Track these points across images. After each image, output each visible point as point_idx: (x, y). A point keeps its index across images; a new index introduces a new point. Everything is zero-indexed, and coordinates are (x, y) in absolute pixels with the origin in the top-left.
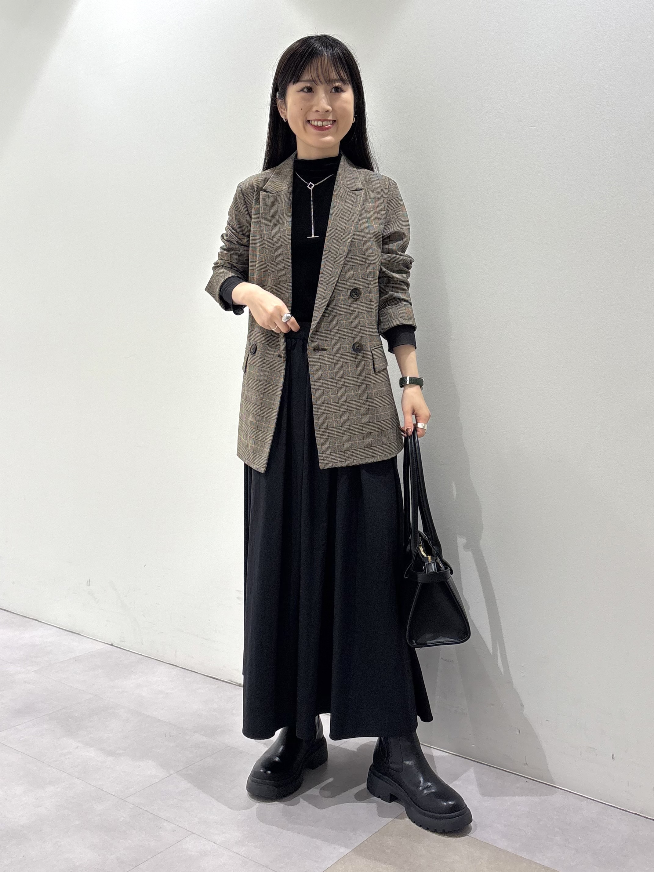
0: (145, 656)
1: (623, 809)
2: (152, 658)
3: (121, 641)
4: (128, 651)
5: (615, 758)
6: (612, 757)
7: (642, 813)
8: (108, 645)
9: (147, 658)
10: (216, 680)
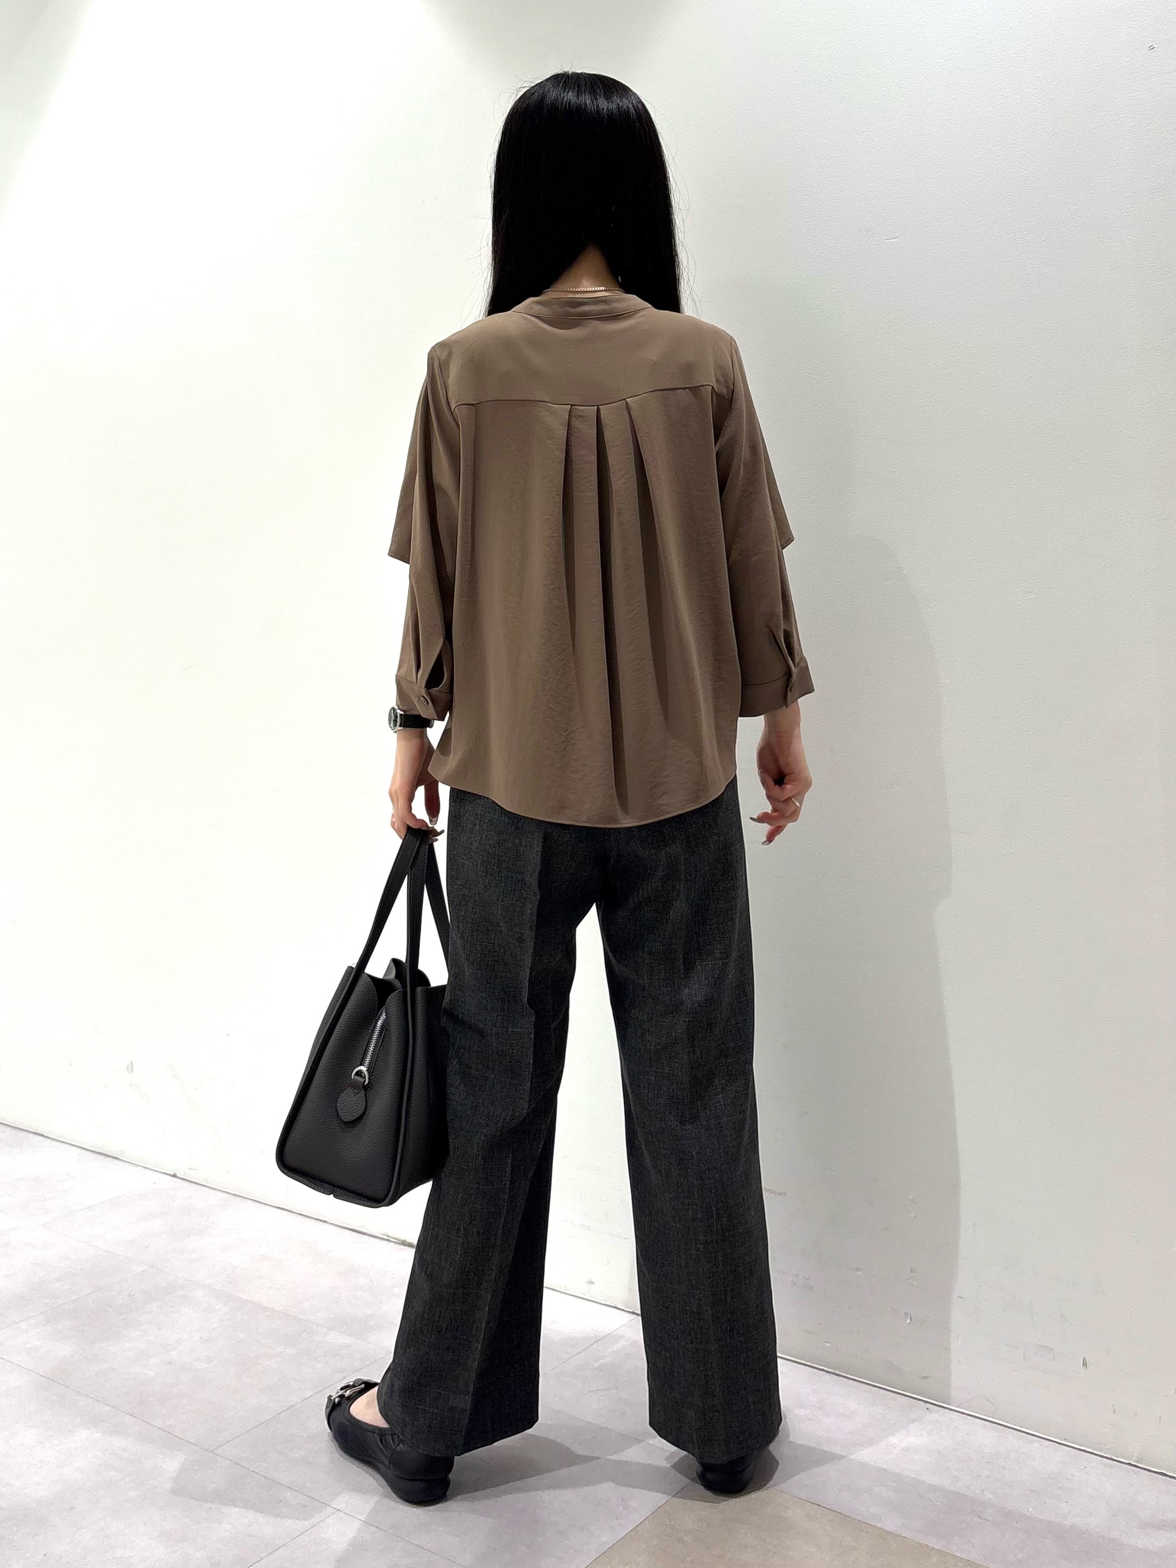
0: (235, 1195)
1: (1106, 1455)
2: (246, 1198)
3: (190, 1169)
4: (202, 1185)
5: (1088, 1364)
6: (1082, 1363)
7: (1141, 1463)
8: (168, 1176)
9: (238, 1198)
10: (361, 1235)
